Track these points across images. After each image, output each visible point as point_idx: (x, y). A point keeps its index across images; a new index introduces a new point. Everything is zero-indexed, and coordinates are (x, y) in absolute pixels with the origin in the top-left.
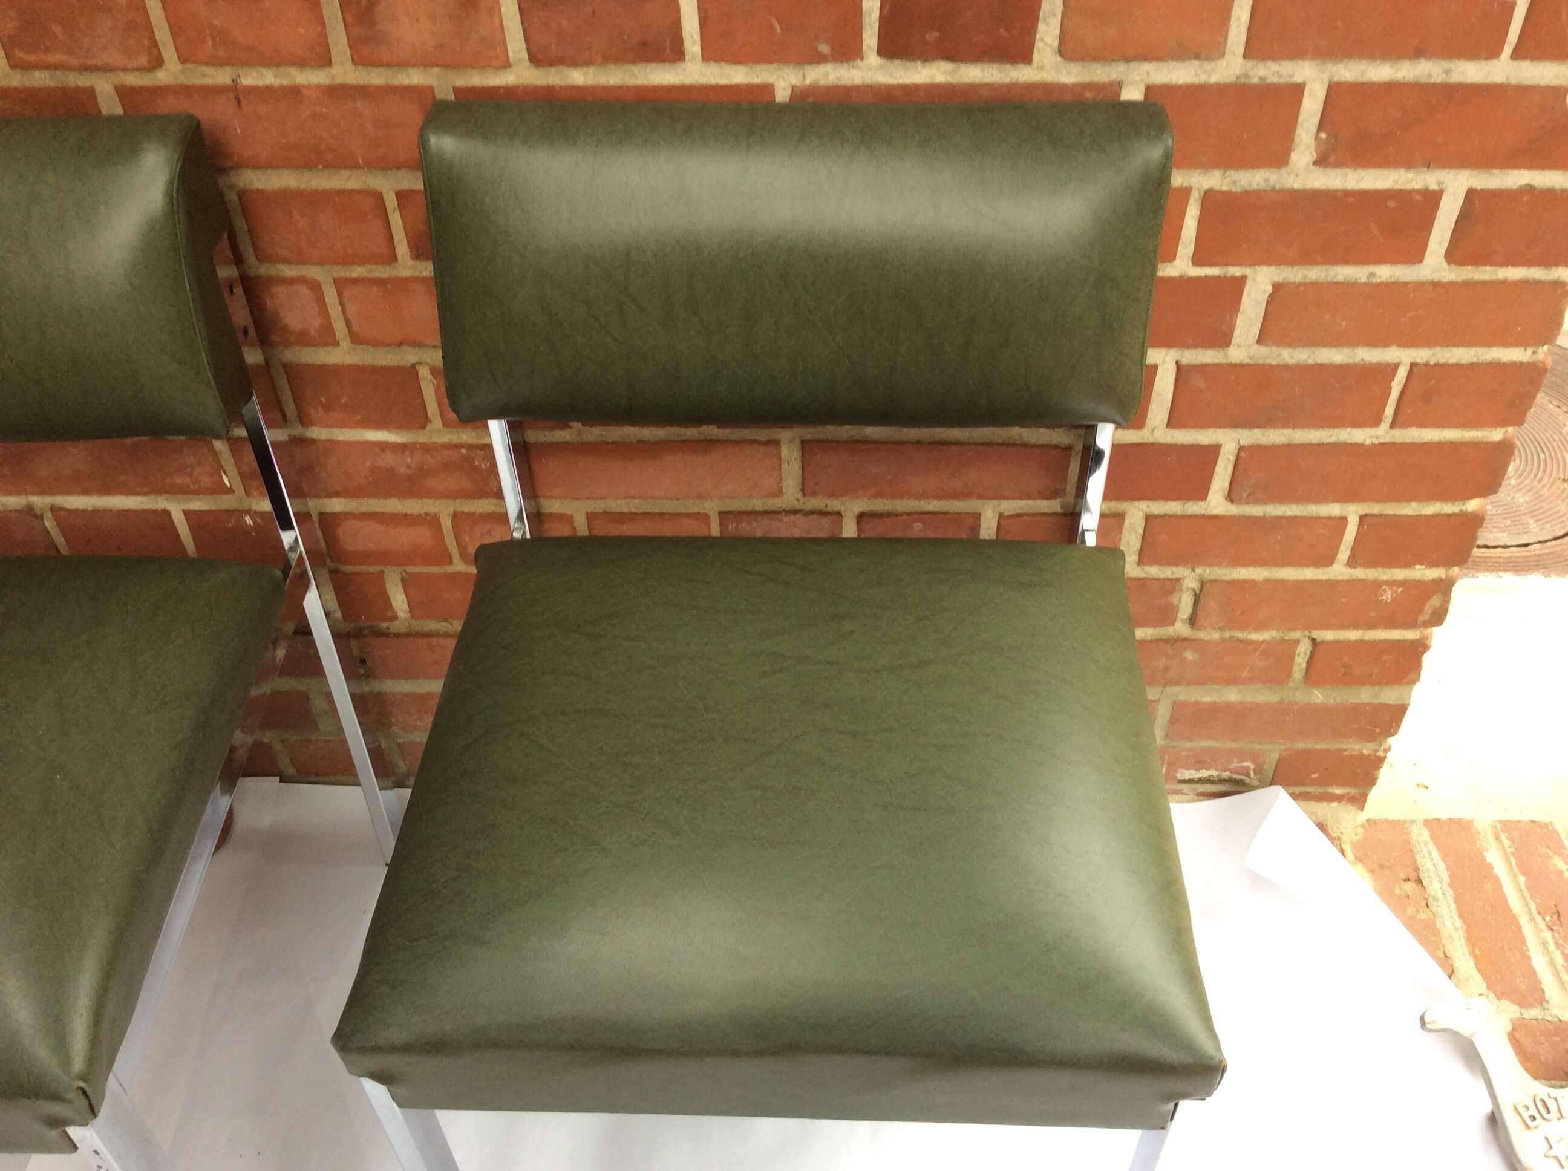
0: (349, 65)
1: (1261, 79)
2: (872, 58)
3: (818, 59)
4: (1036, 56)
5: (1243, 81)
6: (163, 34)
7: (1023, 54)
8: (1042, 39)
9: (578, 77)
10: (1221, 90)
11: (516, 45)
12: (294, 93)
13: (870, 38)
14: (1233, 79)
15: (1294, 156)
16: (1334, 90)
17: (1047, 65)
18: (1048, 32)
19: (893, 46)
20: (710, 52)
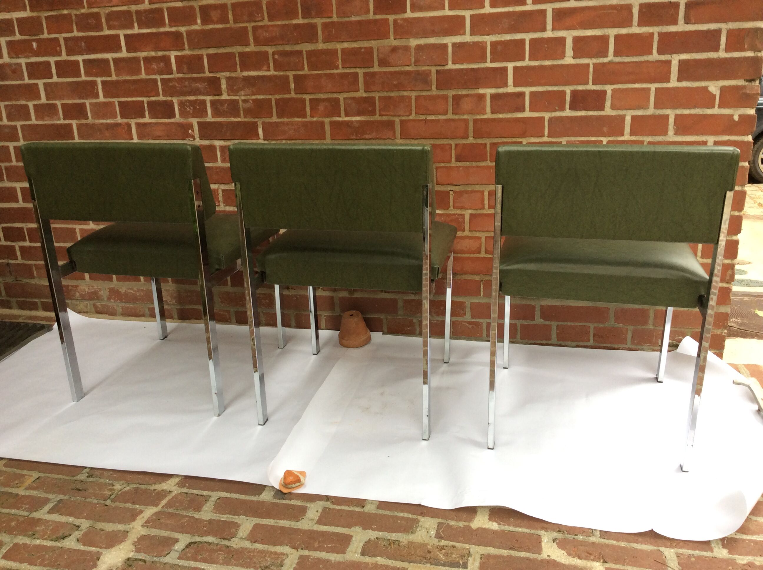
1: (659, 114)
2: (568, 110)
3: (556, 111)
4: (605, 109)
5: (654, 114)
6: (413, 108)
7: (602, 108)
8: (606, 106)
9: (501, 116)
10: (649, 116)
11: (488, 109)
12: (438, 120)
13: (567, 106)
14: (652, 114)
15: (669, 132)
16: (677, 116)
17: (608, 111)
18: (608, 104)
19: (573, 108)
20: (531, 110)
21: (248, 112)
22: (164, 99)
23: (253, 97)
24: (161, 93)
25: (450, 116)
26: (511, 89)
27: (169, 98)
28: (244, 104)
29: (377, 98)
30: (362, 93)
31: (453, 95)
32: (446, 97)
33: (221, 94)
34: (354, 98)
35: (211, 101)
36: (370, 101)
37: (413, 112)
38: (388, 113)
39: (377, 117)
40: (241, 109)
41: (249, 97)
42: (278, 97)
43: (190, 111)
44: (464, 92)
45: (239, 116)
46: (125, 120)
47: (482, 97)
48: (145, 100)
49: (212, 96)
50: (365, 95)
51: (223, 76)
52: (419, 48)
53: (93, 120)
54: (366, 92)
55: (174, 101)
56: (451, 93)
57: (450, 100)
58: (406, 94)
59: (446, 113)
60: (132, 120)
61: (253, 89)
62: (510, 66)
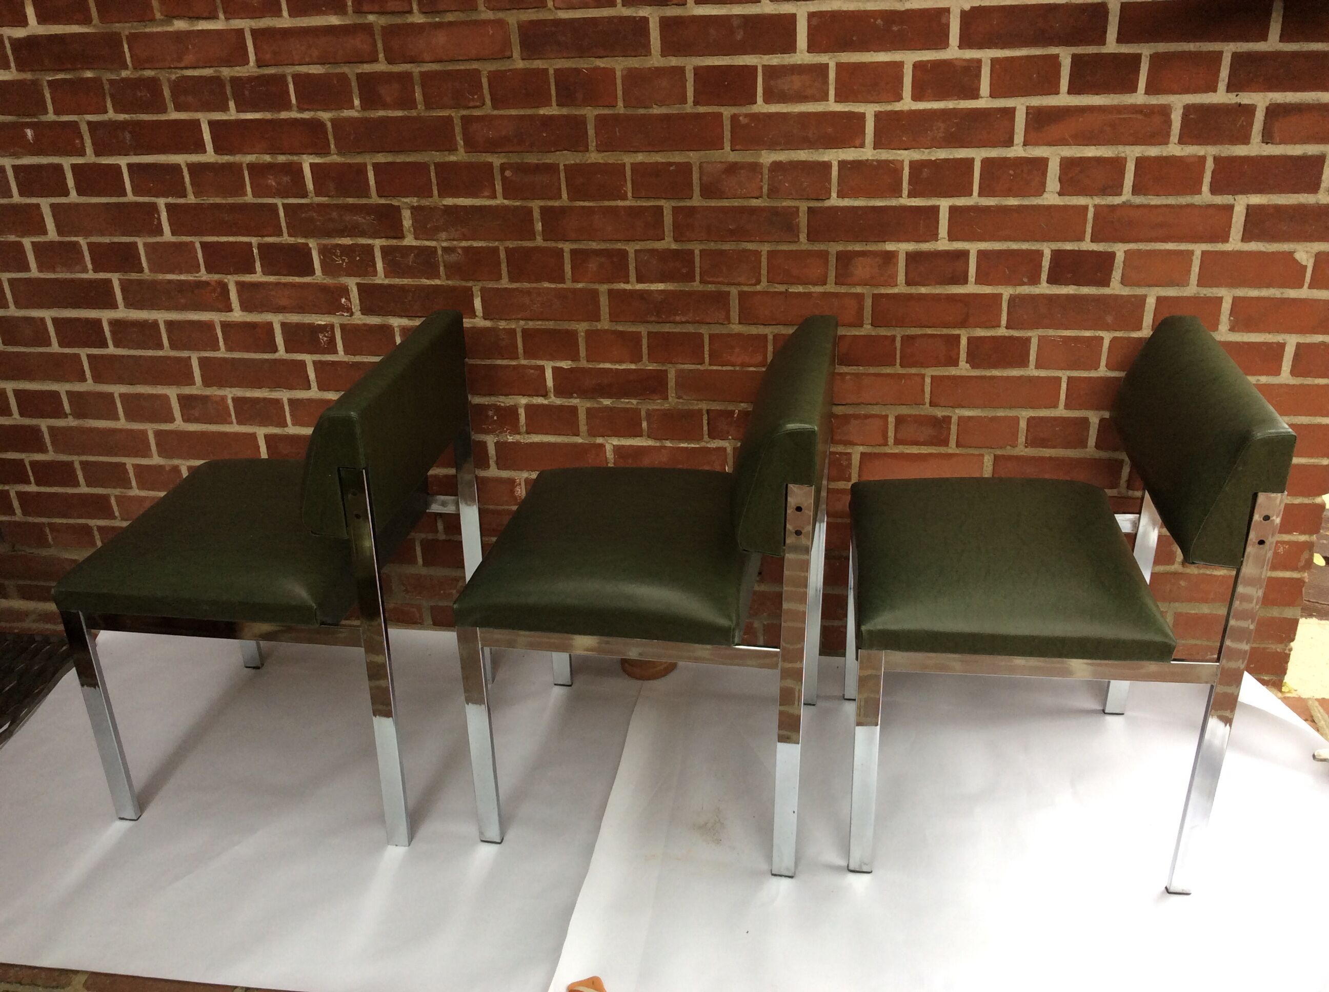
0: (833, 285)
1: (1205, 295)
2: (1044, 284)
3: (1023, 284)
4: (1111, 285)
5: (1197, 295)
6: (764, 272)
7: (1106, 283)
8: (1114, 278)
9: (923, 290)
10: (1188, 298)
11: (901, 277)
12: (810, 294)
13: (1044, 276)
14: (1193, 295)
15: (1220, 327)
16: (1236, 301)
17: (1116, 287)
18: (1117, 275)
19: (1053, 279)
20: (979, 281)
21: (454, 270)
22: (291, 240)
23: (464, 244)
24: (284, 229)
25: (831, 288)
26: (943, 244)
27: (301, 240)
28: (446, 257)
29: (697, 252)
30: (668, 243)
31: (837, 252)
32: (824, 255)
33: (402, 237)
34: (653, 251)
35: (383, 249)
36: (685, 257)
37: (764, 279)
38: (716, 280)
39: (696, 286)
40: (442, 264)
41: (455, 243)
42: (510, 244)
43: (342, 264)
44: (858, 247)
45: (438, 276)
46: (216, 277)
47: (890, 257)
48: (254, 240)
49: (384, 239)
50: (674, 246)
51: (406, 204)
52: (777, 166)
53: (152, 274)
54: (676, 240)
55: (311, 245)
56: (834, 248)
57: (833, 261)
58: (750, 246)
59: (824, 283)
60: (229, 277)
61: (463, 230)
62: (945, 204)
